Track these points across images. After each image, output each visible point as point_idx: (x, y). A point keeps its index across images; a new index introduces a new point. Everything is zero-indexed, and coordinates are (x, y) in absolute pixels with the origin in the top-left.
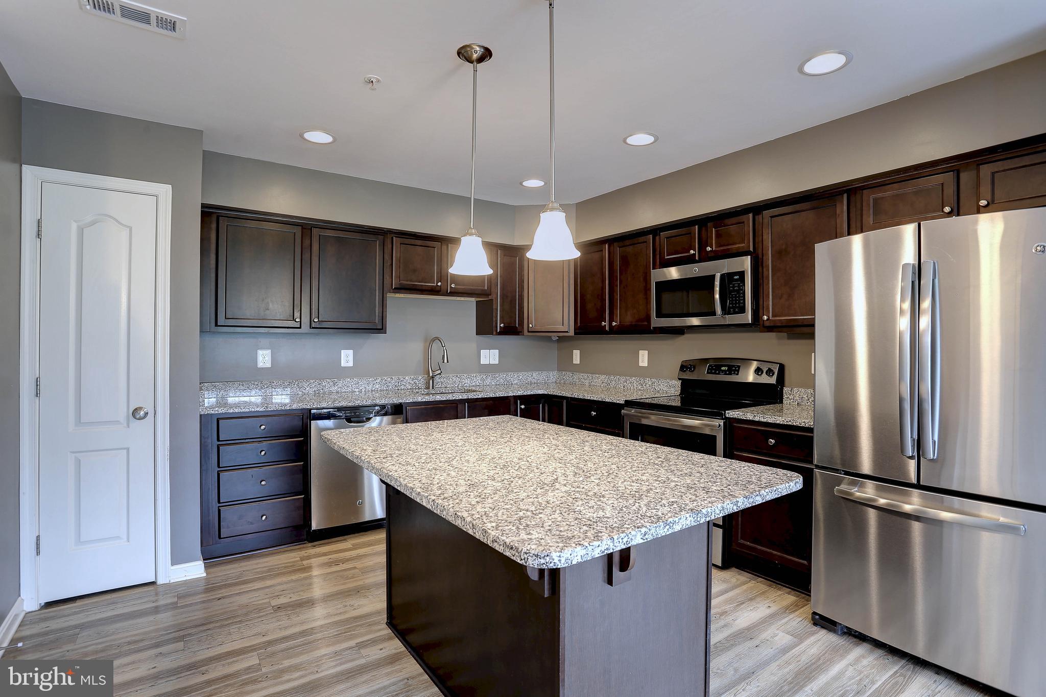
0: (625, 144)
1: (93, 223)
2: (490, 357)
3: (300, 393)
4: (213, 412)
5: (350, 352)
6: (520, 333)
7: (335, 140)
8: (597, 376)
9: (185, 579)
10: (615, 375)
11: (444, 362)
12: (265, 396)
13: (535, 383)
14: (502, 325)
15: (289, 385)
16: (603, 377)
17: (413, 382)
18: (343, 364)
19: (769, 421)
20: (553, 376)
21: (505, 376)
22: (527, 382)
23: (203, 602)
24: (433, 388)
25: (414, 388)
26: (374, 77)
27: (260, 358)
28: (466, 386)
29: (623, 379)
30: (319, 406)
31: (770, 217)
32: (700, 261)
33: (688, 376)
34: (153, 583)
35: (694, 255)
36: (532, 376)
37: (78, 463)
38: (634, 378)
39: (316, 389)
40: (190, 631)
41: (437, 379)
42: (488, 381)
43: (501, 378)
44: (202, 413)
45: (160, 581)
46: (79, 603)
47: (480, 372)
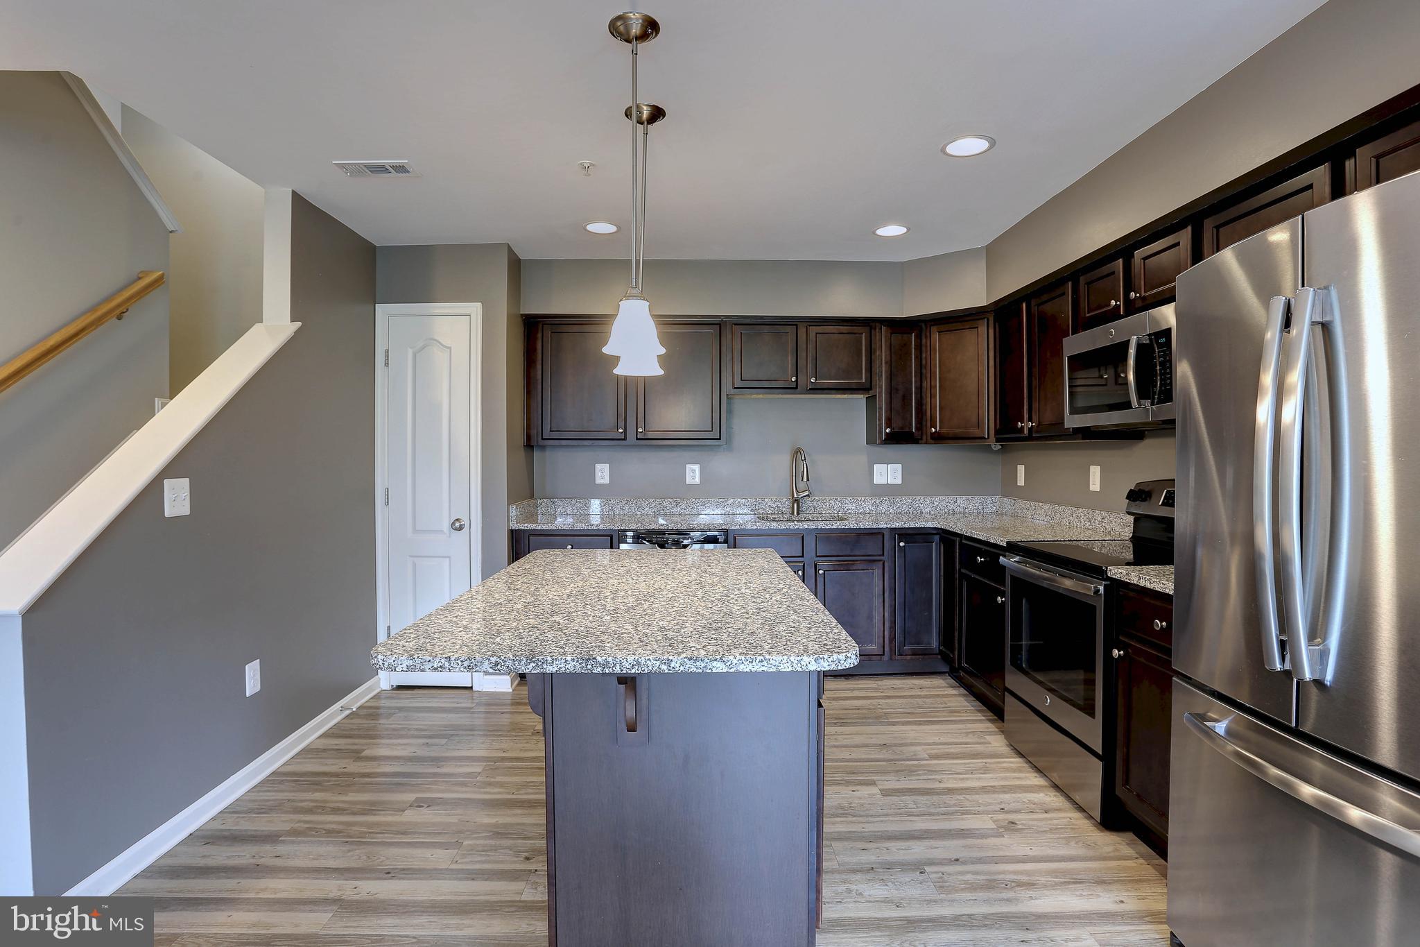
0: (946, 156)
1: (423, 348)
2: (888, 473)
3: (638, 513)
4: (523, 528)
5: (697, 468)
6: (920, 442)
7: (619, 229)
8: (1041, 504)
9: (494, 690)
10: (1060, 504)
11: (802, 480)
12: (602, 515)
13: (960, 513)
14: (888, 430)
15: (626, 503)
16: (1047, 506)
17: (774, 506)
18: (689, 481)
19: (1157, 589)
20: (991, 503)
21: (910, 501)
22: (946, 511)
23: (511, 713)
24: (798, 514)
25: (776, 512)
26: (587, 162)
27: (598, 474)
28: (850, 513)
29: (1068, 510)
30: (627, 528)
31: (1215, 227)
32: (1128, 314)
33: (1143, 509)
34: (471, 688)
35: (1117, 307)
36: (955, 502)
37: (414, 565)
38: (1081, 510)
39: (655, 509)
40: (461, 732)
41: (807, 503)
42: (884, 507)
43: (904, 504)
44: (513, 528)
45: (475, 688)
46: (416, 691)
47: (873, 495)
